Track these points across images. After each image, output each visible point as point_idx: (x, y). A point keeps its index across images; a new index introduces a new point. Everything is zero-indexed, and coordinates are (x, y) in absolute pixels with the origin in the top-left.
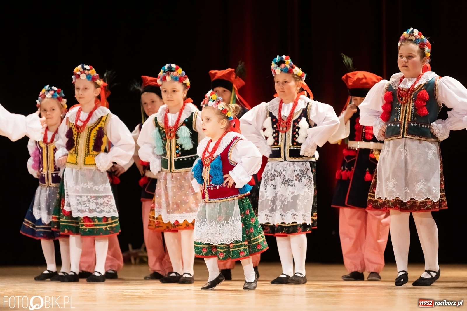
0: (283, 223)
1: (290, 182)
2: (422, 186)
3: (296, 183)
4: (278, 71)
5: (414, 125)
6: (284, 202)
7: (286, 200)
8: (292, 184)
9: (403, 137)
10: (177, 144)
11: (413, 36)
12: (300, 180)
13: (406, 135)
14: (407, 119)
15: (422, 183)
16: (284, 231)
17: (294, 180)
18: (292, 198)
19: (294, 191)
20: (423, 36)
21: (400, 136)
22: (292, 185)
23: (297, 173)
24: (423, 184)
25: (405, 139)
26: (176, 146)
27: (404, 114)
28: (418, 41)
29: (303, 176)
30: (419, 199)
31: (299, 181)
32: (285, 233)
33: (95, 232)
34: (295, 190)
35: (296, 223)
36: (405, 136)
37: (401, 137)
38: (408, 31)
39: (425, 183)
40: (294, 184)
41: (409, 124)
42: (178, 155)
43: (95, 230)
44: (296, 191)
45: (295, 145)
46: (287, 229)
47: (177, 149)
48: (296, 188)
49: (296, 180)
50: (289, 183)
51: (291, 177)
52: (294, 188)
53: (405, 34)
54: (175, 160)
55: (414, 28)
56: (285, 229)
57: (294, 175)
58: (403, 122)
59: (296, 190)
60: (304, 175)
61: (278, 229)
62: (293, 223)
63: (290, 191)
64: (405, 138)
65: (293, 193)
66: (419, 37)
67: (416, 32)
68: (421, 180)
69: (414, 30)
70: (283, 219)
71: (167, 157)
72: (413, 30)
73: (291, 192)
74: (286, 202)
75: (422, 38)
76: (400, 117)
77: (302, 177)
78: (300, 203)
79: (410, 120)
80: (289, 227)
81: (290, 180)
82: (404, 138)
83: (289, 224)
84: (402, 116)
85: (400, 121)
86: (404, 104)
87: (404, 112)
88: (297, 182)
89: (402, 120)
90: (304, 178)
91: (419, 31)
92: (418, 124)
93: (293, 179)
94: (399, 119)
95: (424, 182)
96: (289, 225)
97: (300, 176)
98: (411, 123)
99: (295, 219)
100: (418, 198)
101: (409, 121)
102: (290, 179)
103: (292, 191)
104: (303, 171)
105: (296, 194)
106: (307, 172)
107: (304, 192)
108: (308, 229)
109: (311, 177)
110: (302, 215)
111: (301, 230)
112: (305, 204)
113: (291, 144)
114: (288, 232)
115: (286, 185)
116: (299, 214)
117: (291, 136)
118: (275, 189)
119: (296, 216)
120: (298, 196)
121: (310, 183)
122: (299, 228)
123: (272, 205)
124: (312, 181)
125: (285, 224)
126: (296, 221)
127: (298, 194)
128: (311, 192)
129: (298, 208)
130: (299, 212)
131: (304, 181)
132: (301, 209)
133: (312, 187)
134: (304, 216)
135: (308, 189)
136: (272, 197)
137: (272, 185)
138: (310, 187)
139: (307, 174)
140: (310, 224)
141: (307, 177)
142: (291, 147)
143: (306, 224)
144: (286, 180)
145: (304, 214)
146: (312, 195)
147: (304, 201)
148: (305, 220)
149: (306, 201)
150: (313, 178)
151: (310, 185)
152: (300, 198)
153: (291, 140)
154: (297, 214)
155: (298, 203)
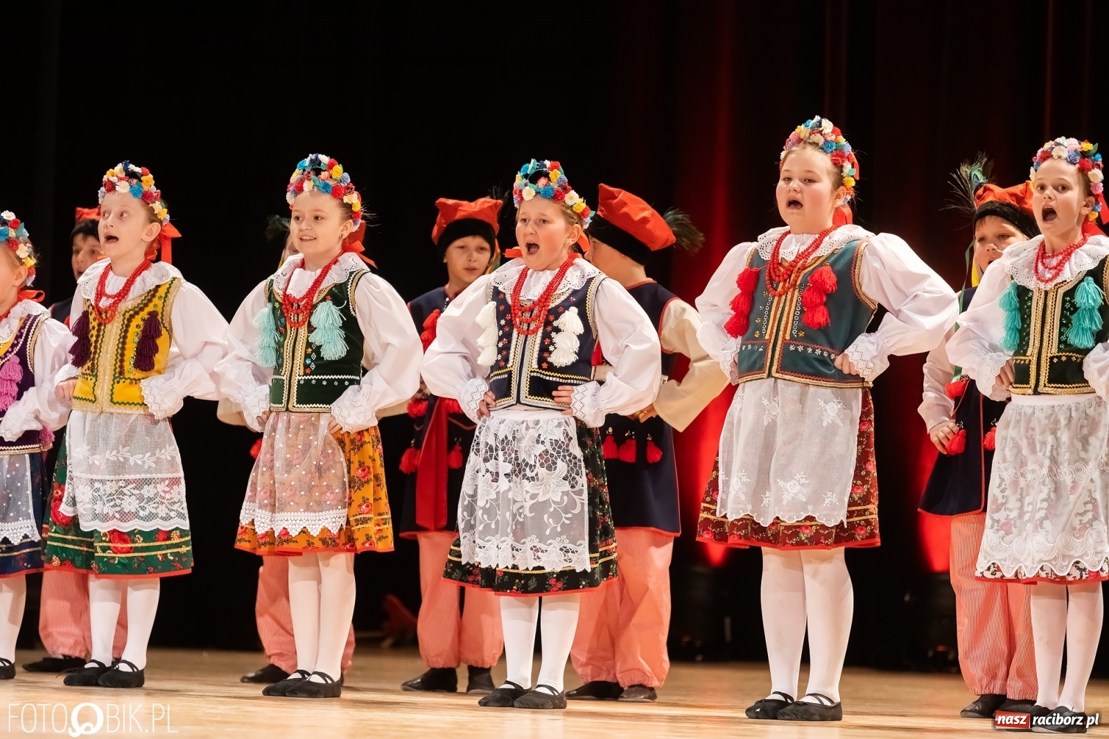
0: (515, 567)
1: (528, 469)
2: (798, 488)
3: (542, 472)
4: (528, 192)
5: (796, 349)
6: (518, 517)
7: (521, 511)
8: (533, 474)
9: (770, 375)
10: (309, 345)
11: (819, 135)
12: (551, 467)
13: (777, 372)
14: (781, 333)
15: (799, 481)
16: (515, 587)
17: (538, 465)
18: (532, 508)
19: (536, 492)
20: (841, 137)
21: (764, 373)
22: (533, 478)
23: (544, 449)
24: (803, 485)
25: (775, 382)
26: (307, 348)
27: (776, 325)
28: (831, 148)
29: (559, 456)
30: (790, 518)
31: (549, 468)
32: (517, 590)
33: (136, 565)
34: (540, 488)
35: (542, 568)
36: (774, 373)
37: (765, 375)
38: (809, 123)
39: (807, 481)
40: (537, 475)
41: (786, 345)
42: (308, 371)
43: (135, 560)
44: (541, 492)
45: (545, 370)
46: (523, 582)
48: (542, 485)
49: (542, 465)
50: (524, 470)
51: (530, 456)
52: (537, 486)
53: (802, 130)
54: (299, 381)
55: (822, 117)
56: (517, 581)
57: (538, 454)
58: (772, 341)
59: (541, 490)
60: (562, 454)
61: (502, 580)
62: (535, 569)
63: (527, 492)
64: (776, 378)
65: (533, 496)
66: (833, 137)
67: (827, 125)
68: (798, 475)
69: (823, 120)
70: (514, 556)
71: (282, 374)
72: (820, 122)
73: (529, 494)
74: (522, 516)
75: (841, 141)
76: (766, 329)
77: (556, 458)
78: (551, 520)
79: (788, 337)
80: (527, 577)
81: (527, 463)
82: (773, 379)
83: (527, 569)
84: (773, 325)
85: (767, 337)
86: (780, 296)
87: (778, 316)
88: (544, 469)
89: (771, 336)
90: (561, 460)
91: (835, 125)
92: (805, 348)
93: (535, 462)
94: (765, 334)
95: (803, 481)
96: (526, 572)
97: (552, 455)
98: (791, 344)
99: (538, 560)
100: (787, 517)
101: (786, 340)
102: (527, 460)
103: (532, 491)
104: (560, 443)
105: (541, 499)
106: (567, 446)
107: (561, 494)
108: (584, 583)
109: (578, 457)
110: (561, 549)
111: (560, 585)
112: (567, 522)
113: (535, 366)
114: (525, 590)
115: (521, 476)
116: (550, 549)
117: (537, 348)
118: (496, 480)
119: (542, 551)
120: (546, 503)
121: (577, 471)
122: (552, 581)
123: (486, 519)
124: (580, 467)
125: (518, 569)
126: (541, 565)
127: (547, 498)
128: (580, 493)
129: (548, 532)
130: (549, 542)
131: (562, 467)
132: (555, 535)
133: (583, 481)
134: (567, 551)
135: (573, 487)
136: (487, 501)
137: (487, 471)
138: (576, 483)
139: (568, 451)
140: (589, 570)
141: (568, 458)
142: (534, 372)
143: (574, 570)
144: (519, 462)
145: (565, 547)
146: (583, 500)
147: (563, 515)
148: (570, 562)
149: (569, 515)
150: (582, 459)
151: (576, 476)
152: (552, 510)
153: (536, 355)
154: (543, 547)
155: (546, 521)
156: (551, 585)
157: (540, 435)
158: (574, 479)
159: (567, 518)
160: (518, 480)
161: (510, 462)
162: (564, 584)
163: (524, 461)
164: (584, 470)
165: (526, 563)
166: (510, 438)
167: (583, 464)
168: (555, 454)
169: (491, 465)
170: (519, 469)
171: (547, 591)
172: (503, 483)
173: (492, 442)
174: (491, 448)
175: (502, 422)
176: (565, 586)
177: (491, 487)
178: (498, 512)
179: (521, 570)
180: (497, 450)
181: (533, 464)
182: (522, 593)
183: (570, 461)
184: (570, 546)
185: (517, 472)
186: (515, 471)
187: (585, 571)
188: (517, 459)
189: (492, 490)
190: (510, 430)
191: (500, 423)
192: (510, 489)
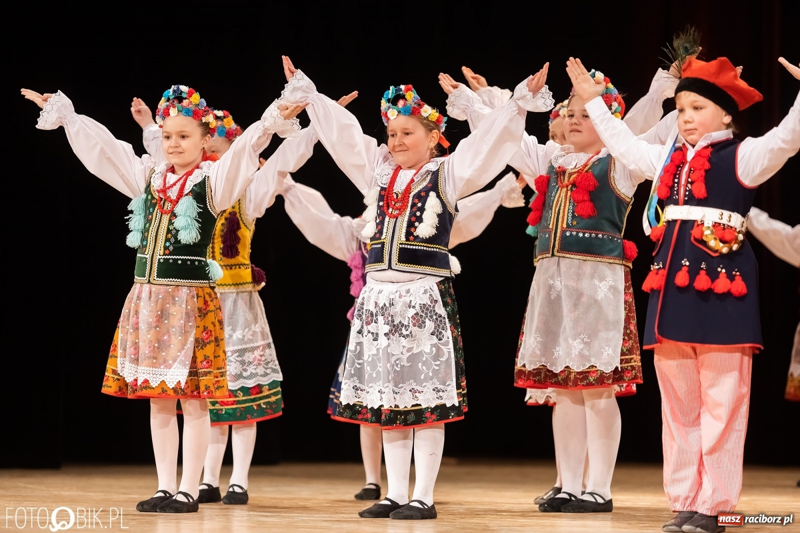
0: (396, 406)
1: (403, 329)
4: (392, 114)
5: (571, 234)
6: (395, 367)
7: (398, 362)
8: (408, 333)
9: (553, 255)
12: (421, 325)
13: (558, 252)
15: (583, 340)
16: (398, 422)
17: (411, 325)
18: (409, 359)
19: (411, 346)
21: (549, 253)
22: (407, 335)
23: (415, 312)
24: (585, 343)
27: (556, 215)
30: (578, 367)
31: (420, 327)
32: (400, 424)
34: (414, 343)
35: (420, 405)
36: (555, 254)
37: (550, 255)
40: (411, 333)
41: (564, 231)
42: (167, 252)
44: (415, 346)
45: (412, 242)
46: (403, 417)
47: (167, 240)
48: (414, 340)
50: (401, 330)
51: (404, 318)
52: (412, 341)
54: (159, 260)
57: (410, 316)
58: (554, 229)
62: (413, 406)
63: (404, 347)
64: (558, 257)
65: (409, 350)
68: (582, 335)
70: (395, 399)
71: (146, 253)
73: (406, 349)
74: (399, 366)
76: (550, 220)
78: (424, 367)
79: (564, 226)
80: (406, 413)
81: (403, 324)
83: (406, 407)
84: (554, 217)
85: (551, 226)
88: (416, 328)
90: (429, 319)
92: (578, 233)
93: (409, 322)
95: (585, 340)
96: (406, 409)
97: (421, 316)
98: (567, 230)
99: (416, 399)
100: (576, 366)
102: (403, 322)
103: (408, 346)
104: (427, 306)
105: (415, 351)
106: (434, 307)
107: (430, 346)
108: (452, 414)
109: (443, 315)
110: (434, 390)
111: (434, 417)
112: (437, 368)
113: (403, 239)
114: (406, 423)
115: (397, 335)
116: (425, 390)
117: (405, 225)
118: (375, 339)
119: (419, 392)
120: (420, 353)
121: (443, 327)
122: (428, 415)
123: (369, 370)
124: (445, 323)
125: (398, 407)
126: (418, 403)
127: (420, 350)
128: (446, 344)
129: (422, 377)
130: (424, 384)
131: (430, 325)
132: (428, 379)
133: (448, 334)
134: (439, 391)
135: (440, 339)
136: (369, 355)
137: (369, 332)
138: (443, 336)
139: (434, 311)
140: (457, 405)
141: (434, 317)
142: (402, 244)
143: (445, 405)
144: (395, 323)
145: (437, 388)
146: (450, 349)
147: (433, 363)
148: (442, 399)
149: (438, 363)
150: (446, 317)
151: (442, 331)
152: (424, 359)
153: (404, 230)
154: (420, 389)
155: (420, 368)
156: (427, 418)
157: (411, 301)
158: (441, 333)
159: (436, 365)
160: (394, 338)
161: (388, 324)
162: (437, 416)
163: (400, 322)
164: (448, 325)
165: (405, 402)
166: (388, 305)
167: (447, 320)
168: (424, 315)
169: (372, 327)
170: (396, 329)
171: (424, 423)
172: (383, 340)
173: (372, 308)
174: (372, 314)
175: (380, 292)
176: (438, 417)
177: (373, 345)
178: (379, 364)
179: (401, 408)
180: (376, 315)
181: (407, 324)
182: (404, 425)
183: (437, 319)
184: (440, 387)
185: (393, 331)
186: (392, 330)
187: (454, 405)
188: (393, 321)
189: (373, 347)
190: (387, 298)
191: (379, 293)
192: (389, 345)
